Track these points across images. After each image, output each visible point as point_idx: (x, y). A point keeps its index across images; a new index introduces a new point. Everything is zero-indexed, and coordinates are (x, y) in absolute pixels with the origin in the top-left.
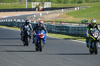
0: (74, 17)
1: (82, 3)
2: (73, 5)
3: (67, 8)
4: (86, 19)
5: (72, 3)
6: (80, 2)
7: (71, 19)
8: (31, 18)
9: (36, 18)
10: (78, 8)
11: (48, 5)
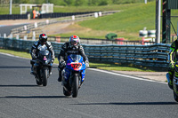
0: (93, 29)
1: (106, 4)
2: (91, 8)
3: (81, 13)
4: (114, 33)
5: (89, 4)
6: (103, 4)
7: (87, 32)
8: (20, 31)
9: (28, 31)
10: (100, 13)
11: (48, 8)
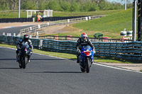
1: (94, 10)
2: (83, 13)
3: (74, 17)
4: (101, 33)
5: (81, 10)
6: (92, 10)
7: (80, 32)
8: (26, 31)
9: (33, 31)
10: (90, 17)
11: (48, 13)
